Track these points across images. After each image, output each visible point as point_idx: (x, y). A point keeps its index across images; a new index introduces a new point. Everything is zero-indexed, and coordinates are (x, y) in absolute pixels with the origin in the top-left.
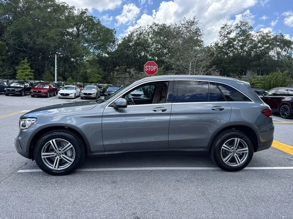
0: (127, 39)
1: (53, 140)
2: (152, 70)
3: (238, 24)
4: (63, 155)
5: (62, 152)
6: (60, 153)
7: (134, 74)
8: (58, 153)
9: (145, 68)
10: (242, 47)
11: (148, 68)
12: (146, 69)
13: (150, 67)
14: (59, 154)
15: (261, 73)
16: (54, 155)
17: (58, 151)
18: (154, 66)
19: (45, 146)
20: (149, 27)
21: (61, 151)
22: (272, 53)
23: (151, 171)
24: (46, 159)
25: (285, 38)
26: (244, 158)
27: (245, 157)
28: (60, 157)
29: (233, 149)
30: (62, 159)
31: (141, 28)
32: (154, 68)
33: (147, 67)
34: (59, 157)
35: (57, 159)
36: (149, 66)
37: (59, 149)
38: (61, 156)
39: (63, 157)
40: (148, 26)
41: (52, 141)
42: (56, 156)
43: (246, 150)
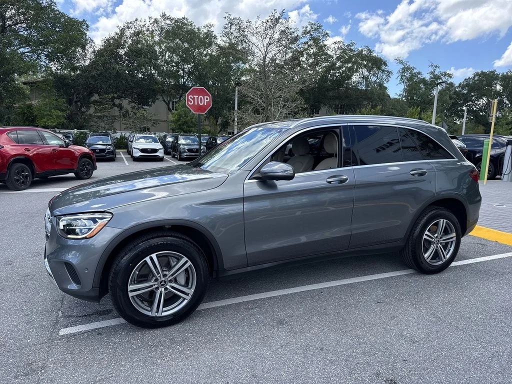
0: (112, 41)
1: (151, 256)
2: (201, 103)
3: (306, 27)
4: (171, 284)
5: (170, 279)
6: (165, 282)
7: (130, 110)
8: (161, 282)
9: (188, 100)
10: (313, 66)
11: (194, 99)
12: (191, 102)
13: (198, 98)
14: (163, 283)
15: (340, 111)
16: (154, 287)
17: (162, 277)
18: (205, 97)
19: (135, 271)
20: (152, 20)
21: (167, 277)
22: (355, 78)
23: (321, 291)
24: (135, 298)
25: (374, 55)
26: (450, 250)
27: (451, 247)
28: (166, 289)
29: (437, 237)
30: (170, 292)
31: (138, 22)
32: (206, 101)
33: (191, 98)
34: (163, 289)
35: (161, 294)
36: (196, 97)
37: (165, 273)
38: (168, 287)
39: (173, 287)
40: (150, 18)
41: (151, 259)
42: (157, 288)
43: (452, 238)
